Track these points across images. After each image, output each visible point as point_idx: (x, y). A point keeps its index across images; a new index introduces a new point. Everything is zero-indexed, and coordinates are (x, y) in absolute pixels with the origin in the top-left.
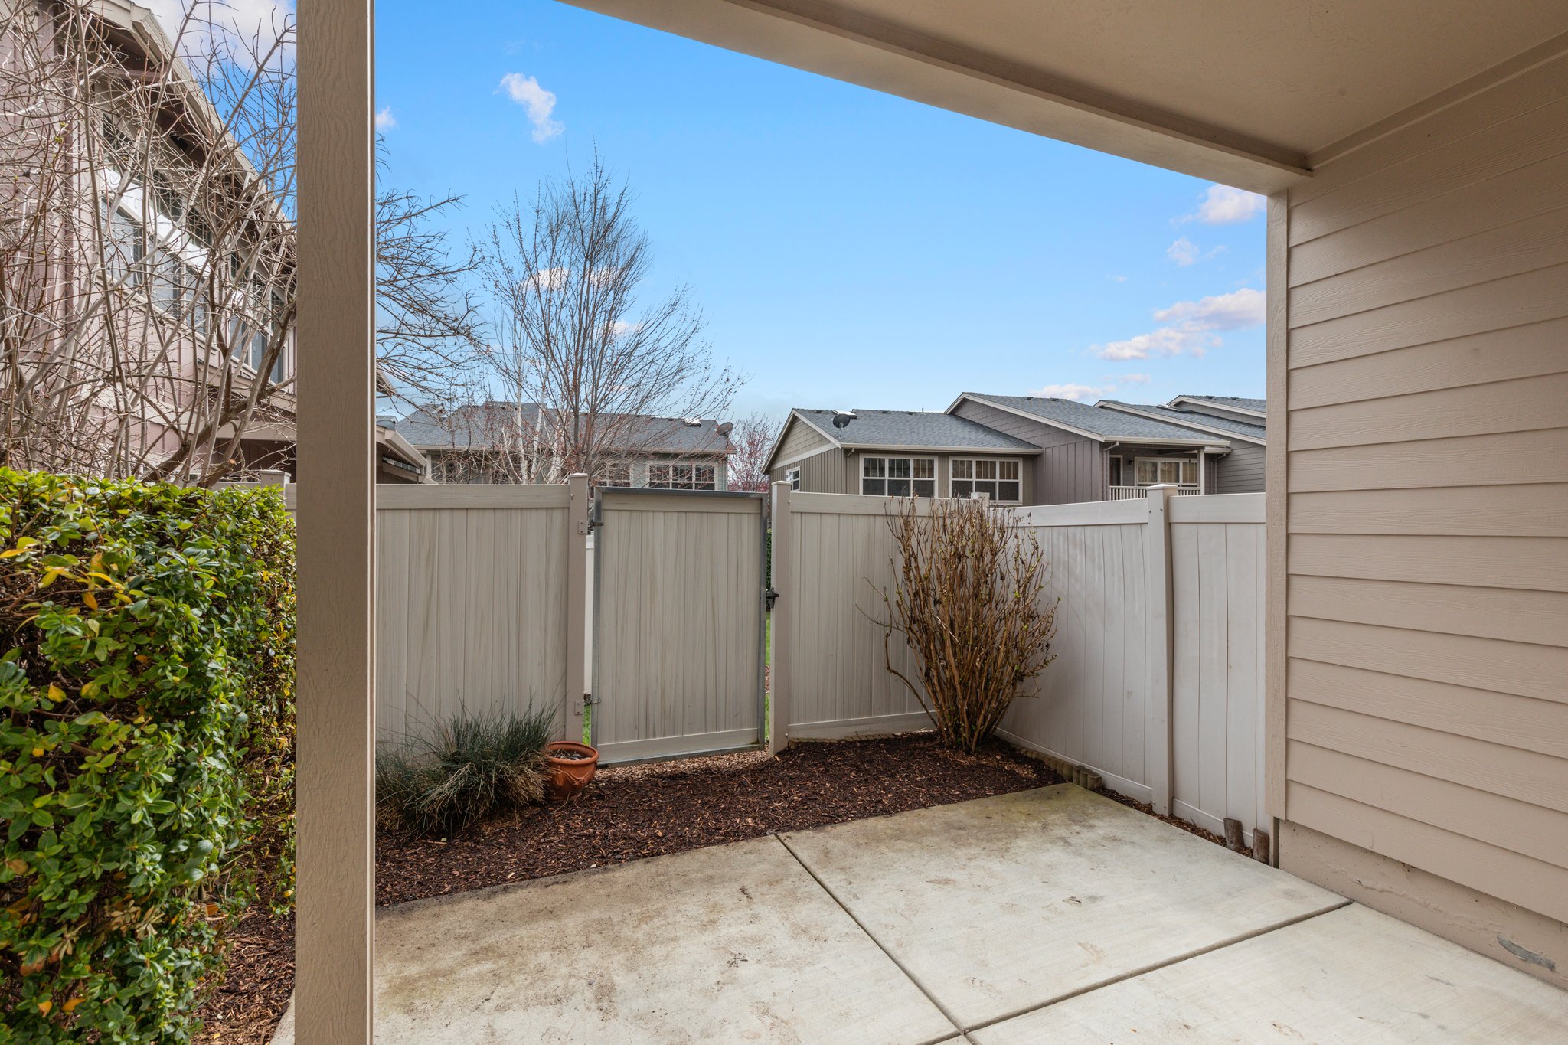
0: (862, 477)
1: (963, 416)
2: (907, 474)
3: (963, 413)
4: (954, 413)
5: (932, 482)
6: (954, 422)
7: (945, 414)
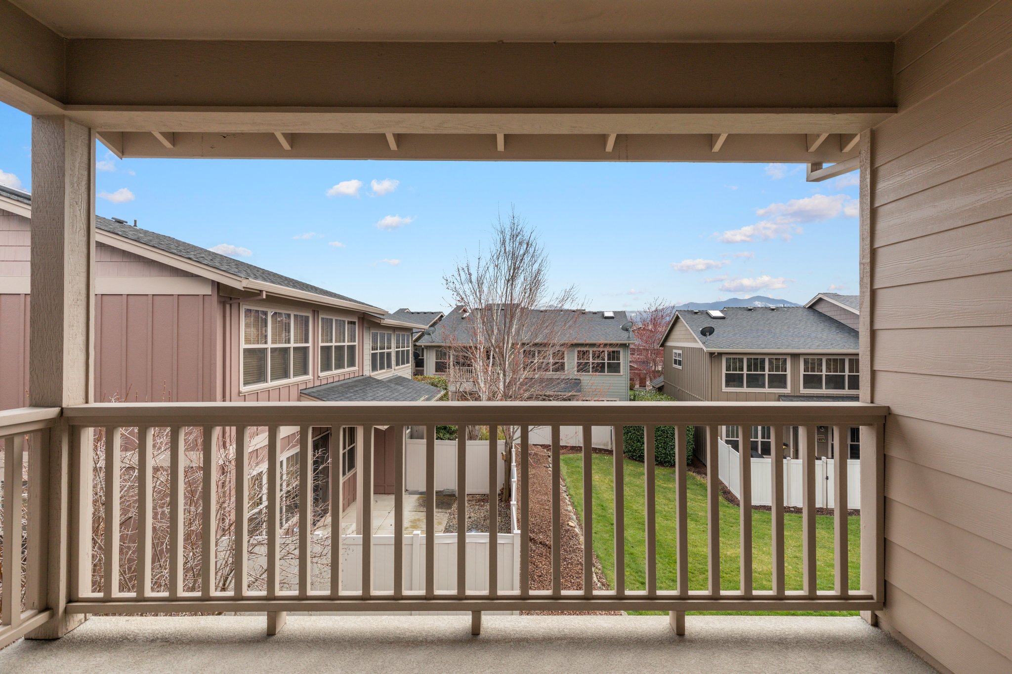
0: (724, 371)
1: (820, 310)
2: (763, 369)
3: (819, 308)
4: (812, 307)
5: (785, 375)
6: (812, 317)
7: (804, 307)
